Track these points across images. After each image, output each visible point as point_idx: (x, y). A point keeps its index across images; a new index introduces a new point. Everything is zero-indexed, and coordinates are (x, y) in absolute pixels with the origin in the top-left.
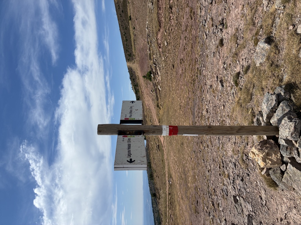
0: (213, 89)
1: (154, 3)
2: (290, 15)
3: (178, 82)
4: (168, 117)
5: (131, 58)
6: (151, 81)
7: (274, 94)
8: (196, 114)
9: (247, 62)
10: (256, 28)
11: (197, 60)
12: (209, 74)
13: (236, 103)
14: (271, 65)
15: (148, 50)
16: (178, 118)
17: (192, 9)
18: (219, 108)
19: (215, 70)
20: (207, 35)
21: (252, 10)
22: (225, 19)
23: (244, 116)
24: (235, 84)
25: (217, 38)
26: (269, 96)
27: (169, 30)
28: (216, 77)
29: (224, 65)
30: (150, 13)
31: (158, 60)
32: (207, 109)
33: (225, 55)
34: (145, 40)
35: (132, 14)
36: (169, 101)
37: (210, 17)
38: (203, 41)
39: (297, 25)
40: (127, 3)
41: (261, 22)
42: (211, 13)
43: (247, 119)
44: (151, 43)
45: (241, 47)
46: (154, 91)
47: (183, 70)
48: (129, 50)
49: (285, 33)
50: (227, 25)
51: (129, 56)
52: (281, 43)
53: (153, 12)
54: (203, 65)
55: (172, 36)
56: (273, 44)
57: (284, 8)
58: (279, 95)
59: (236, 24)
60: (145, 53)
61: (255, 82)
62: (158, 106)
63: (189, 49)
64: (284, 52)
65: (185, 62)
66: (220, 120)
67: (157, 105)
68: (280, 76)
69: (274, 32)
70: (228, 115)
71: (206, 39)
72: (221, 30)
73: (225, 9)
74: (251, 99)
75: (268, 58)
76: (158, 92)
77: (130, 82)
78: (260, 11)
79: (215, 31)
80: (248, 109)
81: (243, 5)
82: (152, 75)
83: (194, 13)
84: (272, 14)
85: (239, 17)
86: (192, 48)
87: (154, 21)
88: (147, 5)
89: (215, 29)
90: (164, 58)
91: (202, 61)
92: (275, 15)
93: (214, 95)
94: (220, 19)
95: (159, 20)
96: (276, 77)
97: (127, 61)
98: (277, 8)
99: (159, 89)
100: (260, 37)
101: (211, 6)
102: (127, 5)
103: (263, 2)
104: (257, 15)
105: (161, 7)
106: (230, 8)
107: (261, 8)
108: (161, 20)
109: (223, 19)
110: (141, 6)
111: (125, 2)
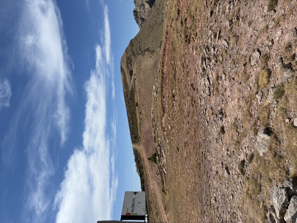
0: (220, 176)
1: (158, 92)
2: (284, 109)
3: (183, 165)
4: (174, 203)
5: (136, 140)
6: (156, 163)
7: (283, 187)
8: (204, 202)
9: (250, 150)
10: (254, 119)
11: (200, 144)
12: (214, 160)
13: (245, 194)
14: (275, 156)
15: (153, 133)
16: (186, 206)
17: (192, 98)
18: (228, 198)
19: (219, 156)
20: (208, 122)
21: (247, 103)
22: (224, 109)
23: (256, 210)
24: (241, 172)
25: (218, 125)
26: (278, 189)
27: (172, 115)
28: (221, 163)
29: (228, 152)
30: (155, 100)
31: (162, 143)
32: (215, 197)
33: (228, 142)
34: (151, 124)
35: (139, 101)
36: (175, 186)
37: (210, 107)
38: (205, 128)
39: (292, 118)
40: (135, 92)
41: (257, 114)
42: (210, 103)
43: (260, 214)
44: (156, 126)
45: (242, 136)
46: (159, 174)
47: (187, 153)
48: (135, 133)
49: (283, 125)
50: (226, 115)
51: (135, 139)
52: (280, 135)
53: (157, 99)
54: (207, 150)
55: (175, 121)
56: (273, 135)
57: (277, 103)
58: (288, 189)
59: (234, 114)
60: (150, 136)
61: (261, 172)
62: (163, 191)
63: (193, 133)
64: (284, 143)
65: (189, 145)
66: (230, 211)
67: (163, 189)
68: (285, 168)
69: (271, 124)
70: (239, 207)
71: (208, 125)
72: (221, 118)
73: (223, 101)
74: (260, 190)
75: (270, 149)
76: (163, 175)
77: (135, 164)
78: (255, 104)
79: (215, 119)
80: (258, 202)
81: (239, 99)
82: (157, 157)
83: (195, 101)
84: (266, 107)
85: (236, 108)
86: (195, 132)
87: (158, 107)
88: (152, 94)
89: (215, 117)
90: (169, 141)
91: (206, 146)
92: (270, 109)
93: (221, 182)
94: (219, 109)
96: (282, 168)
97: (132, 143)
98: (270, 103)
99: (164, 172)
100: (259, 128)
101: (209, 97)
102: (134, 94)
103: (257, 97)
104: (253, 108)
105: (165, 95)
106: (227, 100)
107: (255, 102)
108: (164, 107)
109: (222, 109)
110: (147, 94)
111: (133, 92)
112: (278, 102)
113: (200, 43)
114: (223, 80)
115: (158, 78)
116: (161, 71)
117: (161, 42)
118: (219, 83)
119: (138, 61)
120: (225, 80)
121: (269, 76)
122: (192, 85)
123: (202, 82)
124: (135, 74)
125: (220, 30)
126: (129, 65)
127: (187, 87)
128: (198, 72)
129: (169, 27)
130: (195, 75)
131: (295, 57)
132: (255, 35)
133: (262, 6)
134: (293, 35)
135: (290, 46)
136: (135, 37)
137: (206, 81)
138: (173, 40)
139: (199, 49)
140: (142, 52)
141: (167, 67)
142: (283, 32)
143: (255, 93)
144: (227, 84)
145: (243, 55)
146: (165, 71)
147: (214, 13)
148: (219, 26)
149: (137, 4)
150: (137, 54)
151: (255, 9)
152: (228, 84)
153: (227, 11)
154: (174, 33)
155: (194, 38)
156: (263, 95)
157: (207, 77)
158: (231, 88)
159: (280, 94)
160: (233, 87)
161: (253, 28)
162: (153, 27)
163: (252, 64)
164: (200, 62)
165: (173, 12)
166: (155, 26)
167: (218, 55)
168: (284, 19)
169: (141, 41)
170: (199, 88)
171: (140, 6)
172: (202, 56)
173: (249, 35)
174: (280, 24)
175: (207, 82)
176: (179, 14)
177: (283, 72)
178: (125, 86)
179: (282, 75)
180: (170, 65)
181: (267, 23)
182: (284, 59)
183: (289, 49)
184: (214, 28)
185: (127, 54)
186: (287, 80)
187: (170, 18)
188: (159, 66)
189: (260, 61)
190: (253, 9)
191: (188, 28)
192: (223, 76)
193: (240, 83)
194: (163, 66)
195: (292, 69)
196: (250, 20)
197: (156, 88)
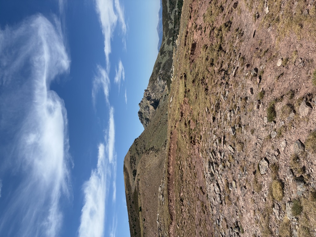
1: (165, 195)
2: (305, 228)
17: (203, 203)
21: (264, 217)
22: (240, 222)
27: (181, 223)
30: (161, 205)
34: (156, 233)
35: (142, 205)
37: (223, 217)
40: (138, 195)
41: (278, 232)
42: (223, 213)
50: (243, 230)
53: (164, 204)
55: (185, 231)
59: (252, 230)
72: (238, 234)
73: (237, 212)
78: (274, 219)
79: (231, 233)
81: (254, 211)
83: (206, 207)
84: (286, 225)
85: (253, 222)
87: (165, 213)
88: (158, 197)
92: (290, 226)
94: (234, 221)
95: (171, 212)
98: (290, 220)
101: (221, 206)
102: (138, 197)
103: (274, 211)
104: (272, 223)
105: (172, 199)
106: (241, 211)
107: (273, 216)
108: (172, 213)
109: (237, 221)
110: (151, 197)
111: (136, 193)
112: (297, 219)
113: (205, 147)
114: (234, 187)
115: (163, 179)
116: (166, 171)
117: (166, 141)
118: (230, 190)
119: (142, 160)
120: (236, 187)
121: (282, 188)
122: (201, 188)
123: (211, 188)
124: (139, 174)
125: (224, 135)
126: (133, 164)
127: (196, 189)
128: (206, 176)
129: (173, 128)
130: (204, 179)
131: (305, 170)
132: (260, 143)
133: (261, 116)
134: (298, 147)
135: (298, 158)
136: (140, 136)
137: (215, 187)
138: (178, 140)
139: (204, 152)
140: (146, 151)
141: (173, 167)
142: (287, 142)
143: (271, 206)
144: (238, 192)
145: (251, 162)
146: (171, 171)
147: (217, 119)
148: (222, 132)
149: (142, 106)
150: (141, 153)
151: (255, 119)
152: (240, 192)
153: (229, 118)
154: (178, 134)
155: (199, 141)
156: (280, 209)
157: (217, 183)
158: (244, 197)
159: (298, 210)
160: (246, 196)
161: (256, 136)
162: (157, 126)
163: (262, 172)
164: (207, 166)
165: (177, 114)
166: (159, 125)
167: (225, 160)
168: (285, 131)
169: (145, 140)
170: (209, 194)
171: (144, 108)
172: (209, 160)
173: (254, 142)
174: (283, 135)
175: (217, 189)
176: (182, 116)
177: (297, 185)
178: (127, 188)
179: (296, 188)
180: (176, 165)
181: (270, 133)
182: (294, 171)
183: (298, 161)
184: (217, 133)
185: (131, 153)
186: (303, 195)
187: (174, 119)
188: (165, 166)
189: (269, 170)
190: (253, 118)
191: (192, 129)
192: (234, 183)
193: (253, 192)
194: (169, 166)
195: (305, 183)
196: (252, 128)
197: (161, 190)
